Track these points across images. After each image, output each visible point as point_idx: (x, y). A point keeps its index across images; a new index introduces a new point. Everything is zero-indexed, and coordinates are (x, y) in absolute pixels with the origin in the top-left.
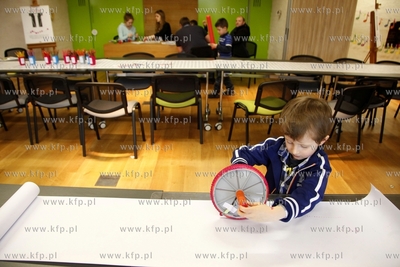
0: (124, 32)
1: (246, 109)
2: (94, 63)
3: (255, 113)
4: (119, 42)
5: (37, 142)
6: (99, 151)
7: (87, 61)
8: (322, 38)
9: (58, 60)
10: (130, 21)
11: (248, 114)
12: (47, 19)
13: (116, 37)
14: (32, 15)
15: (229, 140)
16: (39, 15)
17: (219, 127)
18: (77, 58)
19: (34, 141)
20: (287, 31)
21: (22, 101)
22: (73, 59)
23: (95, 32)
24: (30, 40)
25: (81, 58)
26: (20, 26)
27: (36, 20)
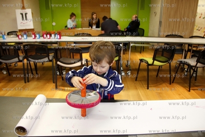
0: (70, 23)
1: (147, 63)
2: (60, 38)
3: (152, 64)
4: (69, 29)
5: (28, 82)
6: (64, 87)
7: (56, 37)
8: (179, 26)
9: (40, 37)
10: (74, 17)
11: (149, 65)
12: (30, 16)
13: (66, 27)
14: (22, 14)
15: (136, 80)
16: (26, 14)
17: (129, 74)
18: (51, 36)
19: (27, 81)
20: (160, 22)
21: (21, 58)
22: (48, 36)
23: (54, 24)
24: (20, 27)
25: (53, 35)
26: (15, 20)
27: (24, 16)
